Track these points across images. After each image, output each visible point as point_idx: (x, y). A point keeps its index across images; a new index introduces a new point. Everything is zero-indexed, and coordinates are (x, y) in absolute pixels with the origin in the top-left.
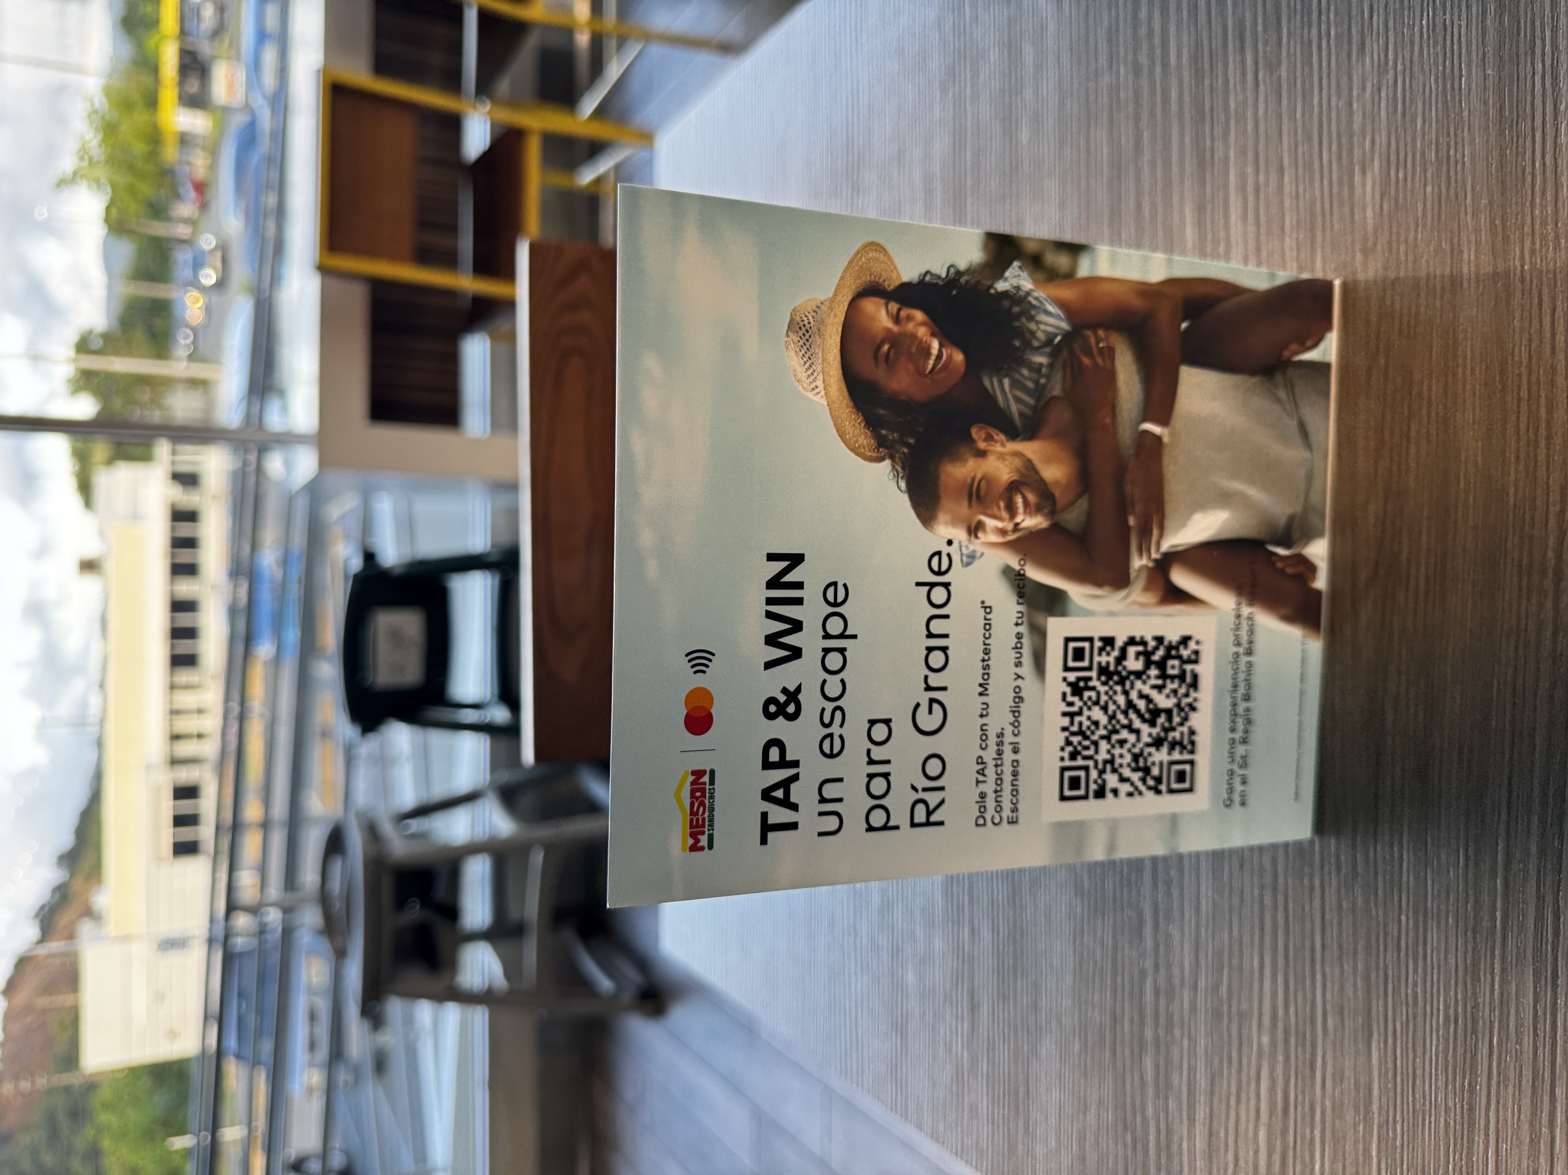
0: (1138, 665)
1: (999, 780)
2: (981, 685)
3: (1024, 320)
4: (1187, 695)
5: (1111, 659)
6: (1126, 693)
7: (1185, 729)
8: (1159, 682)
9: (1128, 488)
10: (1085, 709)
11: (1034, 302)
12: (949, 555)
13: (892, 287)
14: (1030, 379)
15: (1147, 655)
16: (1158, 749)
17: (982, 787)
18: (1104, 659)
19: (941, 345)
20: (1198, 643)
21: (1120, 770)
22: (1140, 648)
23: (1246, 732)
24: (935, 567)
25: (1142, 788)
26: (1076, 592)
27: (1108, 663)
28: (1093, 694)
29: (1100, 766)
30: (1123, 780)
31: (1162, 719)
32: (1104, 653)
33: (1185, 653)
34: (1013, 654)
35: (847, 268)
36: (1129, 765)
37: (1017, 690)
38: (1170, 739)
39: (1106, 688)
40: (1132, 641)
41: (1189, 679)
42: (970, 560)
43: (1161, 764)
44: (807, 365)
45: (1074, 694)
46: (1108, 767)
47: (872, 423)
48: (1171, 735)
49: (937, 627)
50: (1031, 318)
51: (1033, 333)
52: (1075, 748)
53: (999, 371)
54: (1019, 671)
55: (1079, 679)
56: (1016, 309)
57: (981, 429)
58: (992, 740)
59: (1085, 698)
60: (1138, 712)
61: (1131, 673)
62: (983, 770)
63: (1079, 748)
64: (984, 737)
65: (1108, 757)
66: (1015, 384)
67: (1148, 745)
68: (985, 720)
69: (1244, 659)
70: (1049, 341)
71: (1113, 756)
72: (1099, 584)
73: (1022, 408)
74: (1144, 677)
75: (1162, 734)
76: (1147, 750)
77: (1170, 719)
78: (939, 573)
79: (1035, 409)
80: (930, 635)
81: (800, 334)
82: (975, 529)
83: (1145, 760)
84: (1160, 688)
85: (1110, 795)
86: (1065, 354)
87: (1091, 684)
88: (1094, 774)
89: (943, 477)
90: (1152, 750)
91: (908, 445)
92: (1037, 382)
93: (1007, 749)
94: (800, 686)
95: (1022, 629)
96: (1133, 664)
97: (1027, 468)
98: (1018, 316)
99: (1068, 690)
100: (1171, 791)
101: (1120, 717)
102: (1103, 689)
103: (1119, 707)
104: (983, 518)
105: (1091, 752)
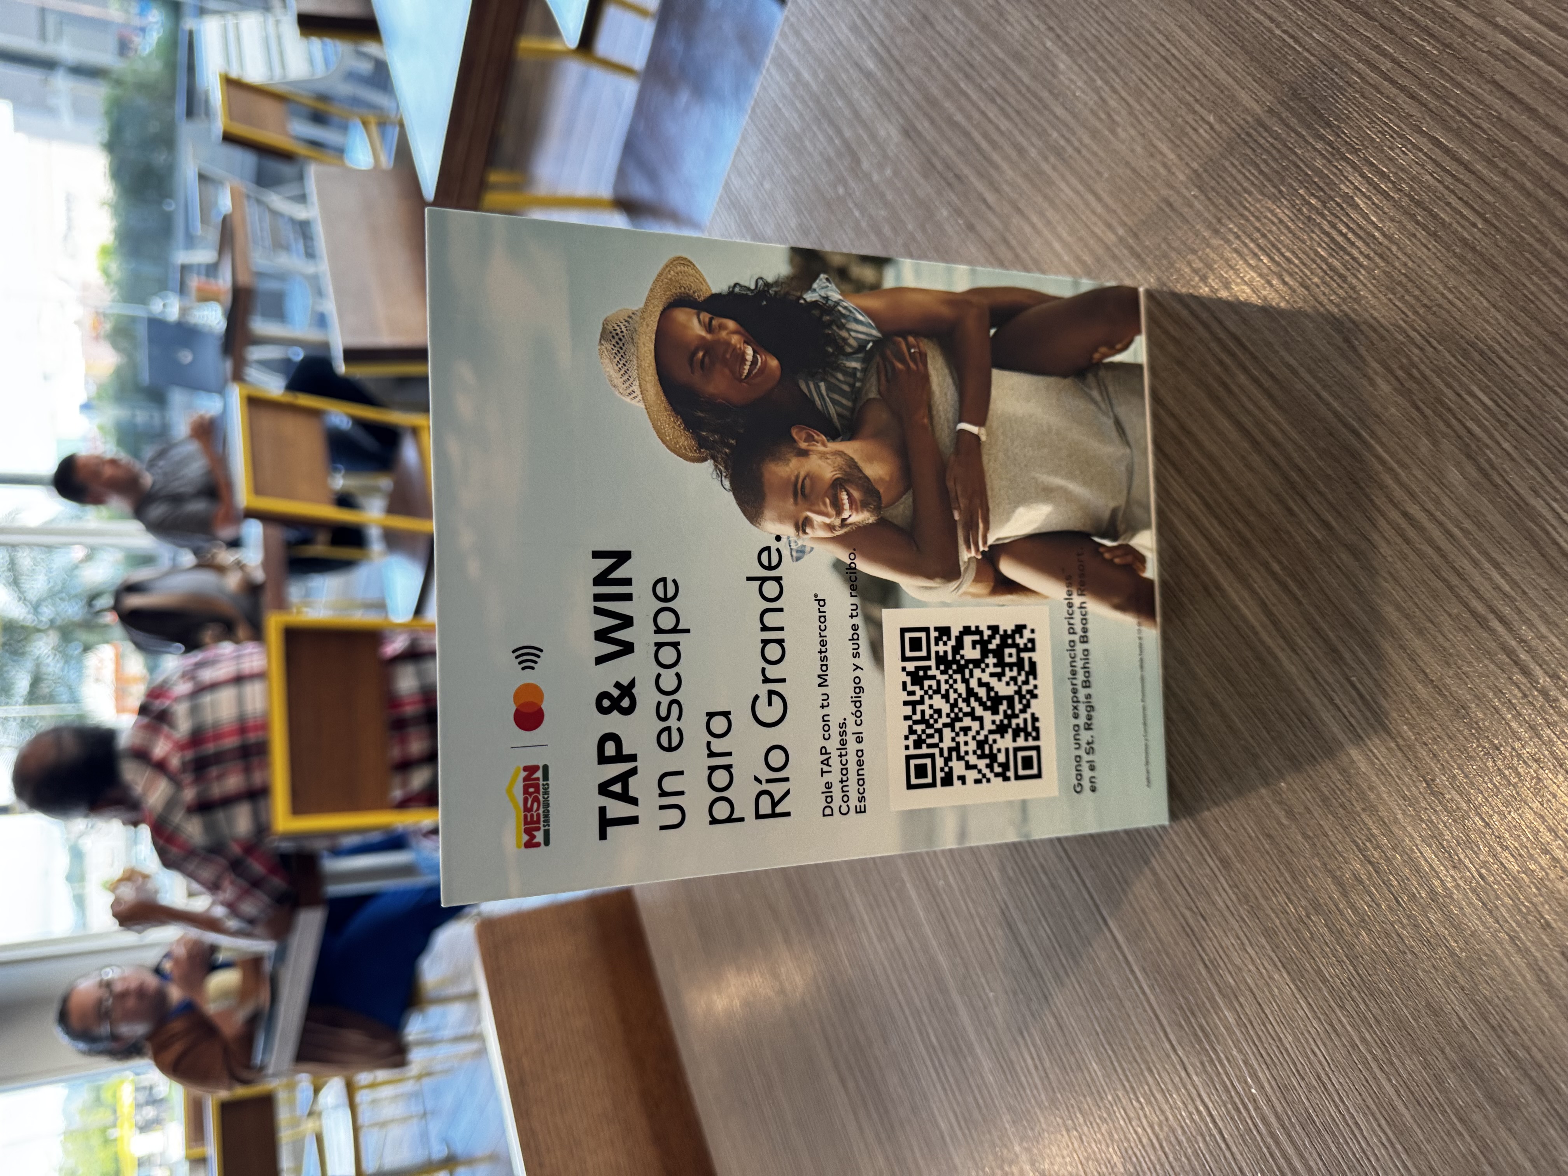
0: (976, 654)
1: (844, 770)
2: (819, 676)
3: (835, 328)
4: (1026, 682)
5: (949, 648)
6: (965, 681)
7: (1028, 715)
8: (999, 670)
9: (950, 484)
10: (926, 697)
11: (844, 311)
12: (778, 550)
13: (702, 298)
14: (845, 383)
15: (983, 644)
16: (1002, 737)
17: (827, 778)
18: (941, 648)
19: (754, 351)
20: (1033, 631)
21: (967, 758)
22: (977, 637)
23: (1089, 718)
24: (765, 562)
25: (990, 775)
26: (908, 584)
27: (946, 652)
28: (933, 683)
29: (946, 754)
30: (969, 767)
31: (1003, 707)
32: (941, 643)
33: (1021, 642)
34: (850, 645)
35: (656, 280)
36: (975, 752)
37: (857, 680)
38: (1014, 726)
39: (946, 677)
40: (967, 630)
41: (1027, 668)
42: (799, 554)
43: (1007, 750)
44: (622, 372)
45: (913, 684)
46: (954, 754)
47: (691, 425)
48: (1014, 722)
49: (771, 620)
50: (842, 327)
51: (844, 340)
52: (920, 736)
53: (812, 375)
54: (857, 661)
55: (918, 668)
56: (826, 318)
57: (802, 429)
58: (835, 731)
59: (926, 688)
60: (978, 699)
61: (968, 662)
62: (827, 759)
63: (924, 737)
64: (826, 727)
65: (954, 744)
66: (831, 388)
67: (991, 732)
68: (826, 711)
69: (1080, 647)
70: (862, 347)
71: (958, 744)
72: (930, 576)
73: (839, 410)
74: (983, 666)
75: (1006, 722)
76: (991, 738)
77: (1011, 705)
78: (770, 568)
79: (852, 410)
80: (765, 628)
81: (614, 342)
82: (802, 526)
83: (991, 747)
84: (999, 676)
85: (957, 783)
86: (878, 359)
87: (930, 673)
88: (940, 762)
89: (767, 475)
90: (997, 737)
91: (730, 446)
92: (852, 386)
93: (851, 739)
94: (634, 680)
95: (855, 621)
96: (970, 653)
97: (850, 467)
98: (829, 325)
99: (908, 680)
100: (1018, 777)
101: (961, 704)
102: (943, 678)
103: (960, 695)
104: (809, 514)
105: (936, 740)
